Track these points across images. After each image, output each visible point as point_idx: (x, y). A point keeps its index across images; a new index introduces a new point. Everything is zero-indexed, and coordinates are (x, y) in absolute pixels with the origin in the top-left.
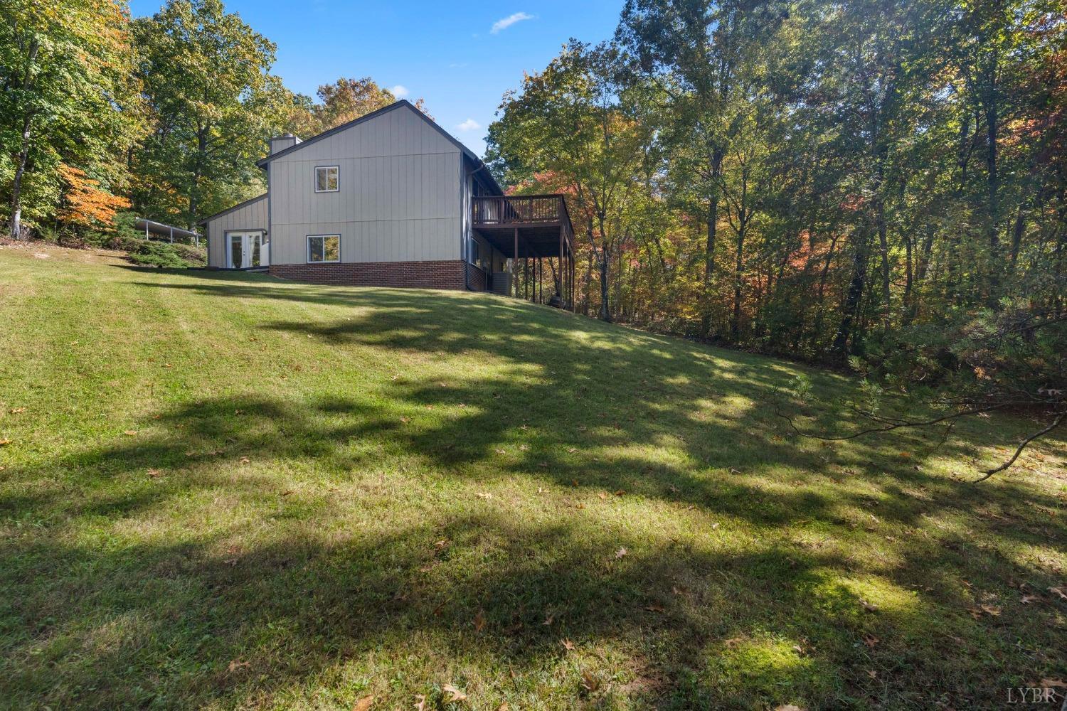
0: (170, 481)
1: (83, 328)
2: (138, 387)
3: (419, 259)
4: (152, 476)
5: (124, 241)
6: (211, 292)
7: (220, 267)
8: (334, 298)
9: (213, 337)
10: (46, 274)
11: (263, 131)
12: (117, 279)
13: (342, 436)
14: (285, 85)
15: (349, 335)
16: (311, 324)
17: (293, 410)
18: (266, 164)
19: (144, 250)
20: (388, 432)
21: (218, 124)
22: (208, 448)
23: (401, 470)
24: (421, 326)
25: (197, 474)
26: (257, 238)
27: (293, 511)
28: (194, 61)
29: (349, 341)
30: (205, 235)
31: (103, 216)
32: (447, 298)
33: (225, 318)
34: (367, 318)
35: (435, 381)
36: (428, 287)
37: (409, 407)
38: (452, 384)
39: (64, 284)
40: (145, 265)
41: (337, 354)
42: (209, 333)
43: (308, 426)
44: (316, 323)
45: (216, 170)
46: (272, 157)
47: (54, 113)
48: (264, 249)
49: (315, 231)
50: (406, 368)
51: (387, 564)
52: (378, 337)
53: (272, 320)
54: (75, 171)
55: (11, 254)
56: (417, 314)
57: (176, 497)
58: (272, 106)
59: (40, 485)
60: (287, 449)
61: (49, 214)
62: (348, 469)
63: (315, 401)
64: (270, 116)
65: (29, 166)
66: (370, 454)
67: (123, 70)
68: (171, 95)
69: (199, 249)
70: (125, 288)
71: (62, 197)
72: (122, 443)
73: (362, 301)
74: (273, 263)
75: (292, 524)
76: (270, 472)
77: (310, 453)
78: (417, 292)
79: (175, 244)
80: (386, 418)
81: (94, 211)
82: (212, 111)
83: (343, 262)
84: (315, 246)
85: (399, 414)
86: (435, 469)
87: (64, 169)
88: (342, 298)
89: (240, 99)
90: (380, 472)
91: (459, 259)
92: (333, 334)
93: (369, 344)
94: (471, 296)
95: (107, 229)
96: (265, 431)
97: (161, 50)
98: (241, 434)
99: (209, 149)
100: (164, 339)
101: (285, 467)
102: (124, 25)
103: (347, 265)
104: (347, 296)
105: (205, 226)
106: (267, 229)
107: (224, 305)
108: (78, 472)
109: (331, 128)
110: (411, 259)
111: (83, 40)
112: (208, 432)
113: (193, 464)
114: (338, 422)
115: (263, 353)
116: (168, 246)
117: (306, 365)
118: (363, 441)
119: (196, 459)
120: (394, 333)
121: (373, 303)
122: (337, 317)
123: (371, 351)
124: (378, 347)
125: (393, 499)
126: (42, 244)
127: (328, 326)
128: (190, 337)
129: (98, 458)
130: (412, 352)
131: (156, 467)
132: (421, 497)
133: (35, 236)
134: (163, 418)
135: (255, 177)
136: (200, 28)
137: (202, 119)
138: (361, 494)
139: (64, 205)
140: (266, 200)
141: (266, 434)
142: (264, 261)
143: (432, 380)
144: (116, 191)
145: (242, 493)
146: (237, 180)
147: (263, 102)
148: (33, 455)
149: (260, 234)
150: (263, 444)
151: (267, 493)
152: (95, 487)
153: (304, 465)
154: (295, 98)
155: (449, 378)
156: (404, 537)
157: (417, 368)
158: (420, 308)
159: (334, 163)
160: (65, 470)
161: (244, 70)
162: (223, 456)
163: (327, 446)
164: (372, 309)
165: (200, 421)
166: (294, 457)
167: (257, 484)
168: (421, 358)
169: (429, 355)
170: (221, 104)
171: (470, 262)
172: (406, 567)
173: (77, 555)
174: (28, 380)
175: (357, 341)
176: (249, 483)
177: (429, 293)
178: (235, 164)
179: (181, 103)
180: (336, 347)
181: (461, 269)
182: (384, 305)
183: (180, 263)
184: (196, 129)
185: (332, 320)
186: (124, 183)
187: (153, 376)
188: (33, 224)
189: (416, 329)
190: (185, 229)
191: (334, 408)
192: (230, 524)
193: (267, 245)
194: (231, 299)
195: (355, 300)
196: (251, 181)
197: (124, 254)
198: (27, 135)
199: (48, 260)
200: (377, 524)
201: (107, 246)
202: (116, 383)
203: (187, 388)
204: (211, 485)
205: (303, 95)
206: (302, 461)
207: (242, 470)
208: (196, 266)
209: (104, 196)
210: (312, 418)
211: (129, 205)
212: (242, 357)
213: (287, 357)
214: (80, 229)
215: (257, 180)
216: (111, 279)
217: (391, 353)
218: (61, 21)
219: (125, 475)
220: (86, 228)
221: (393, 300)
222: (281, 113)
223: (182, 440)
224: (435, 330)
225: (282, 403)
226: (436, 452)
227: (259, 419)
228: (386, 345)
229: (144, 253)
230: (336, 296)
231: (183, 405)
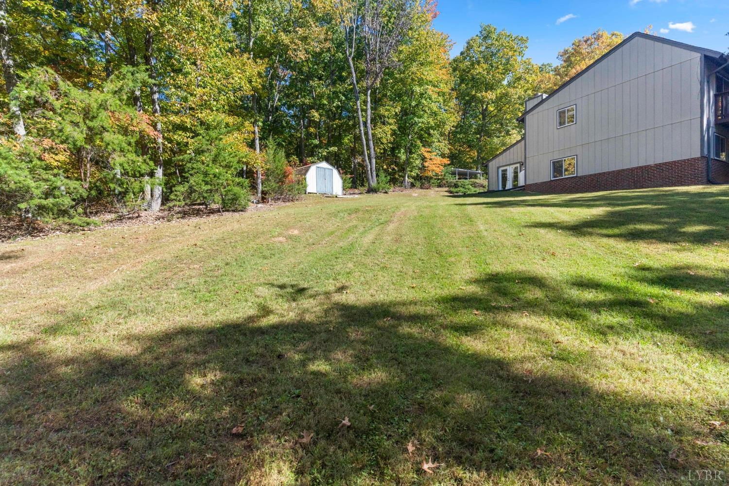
0: (485, 319)
1: (436, 230)
2: (463, 262)
3: (651, 162)
4: (476, 314)
5: (447, 182)
6: (494, 205)
7: (495, 190)
8: (575, 203)
9: (497, 233)
10: (419, 204)
11: (519, 98)
12: (447, 203)
13: (595, 306)
14: (533, 62)
15: (590, 230)
16: (559, 223)
17: (553, 283)
18: (523, 118)
19: (456, 186)
20: (636, 309)
21: (493, 103)
22: (503, 302)
23: (655, 344)
24: (658, 220)
25: (499, 317)
26: (516, 168)
27: (564, 356)
28: (480, 70)
29: (591, 234)
30: (486, 173)
31: (437, 170)
32: (686, 194)
33: (503, 221)
34: (605, 216)
35: (681, 268)
36: (662, 186)
37: (656, 290)
38: (702, 272)
39: (426, 208)
40: (456, 194)
41: (582, 244)
42: (495, 231)
43: (566, 296)
44: (563, 222)
45: (492, 130)
46: (526, 113)
47: (419, 123)
48: (521, 175)
49: (556, 157)
50: (647, 256)
51: (656, 424)
52: (616, 231)
53: (532, 221)
54: (427, 149)
55: (404, 195)
56: (653, 210)
57: (489, 329)
58: (525, 79)
59: (429, 310)
60: (553, 311)
61: (417, 174)
62: (604, 334)
63: (569, 278)
64: (524, 86)
65: (411, 153)
66: (621, 325)
67: (446, 90)
68: (468, 95)
69: (482, 180)
70: (452, 207)
71: (422, 164)
72: (460, 293)
73: (598, 203)
74: (527, 183)
75: (566, 366)
76: (543, 325)
77: (571, 316)
78: (650, 191)
79: (470, 180)
80: (632, 297)
81: (435, 168)
82: (491, 95)
83: (579, 175)
84: (557, 167)
85: (646, 295)
86: (695, 350)
87: (423, 150)
88: (581, 202)
89: (505, 83)
90: (635, 342)
91: (698, 155)
92: (577, 229)
93: (609, 236)
94: (715, 189)
95: (439, 177)
96: (536, 296)
97: (464, 70)
98: (521, 296)
99: (487, 119)
100: (472, 235)
101: (554, 324)
102: (447, 65)
103: (581, 177)
104: (585, 200)
105: (487, 166)
106: (523, 161)
107: (502, 213)
108: (442, 306)
109: (567, 79)
110: (642, 163)
111: (431, 82)
112: (503, 293)
113: (496, 311)
114: (589, 295)
115: (528, 243)
116: (467, 182)
117: (559, 252)
118: (614, 314)
119: (498, 308)
120: (631, 227)
121: (609, 204)
122: (580, 216)
123: (612, 242)
124: (618, 239)
125: (652, 368)
126: (414, 189)
127: (572, 223)
128: (485, 233)
129: (450, 300)
130: (651, 243)
131: (477, 310)
132: (683, 373)
133: (413, 185)
134: (477, 281)
135: (513, 129)
136: (483, 48)
137: (484, 102)
138: (619, 357)
139: (423, 168)
140: (523, 142)
141: (537, 298)
142: (521, 182)
143: (676, 268)
144: (443, 156)
145: (528, 335)
146: (503, 134)
147: (519, 79)
148: (424, 294)
149: (518, 165)
150: (536, 304)
151: (543, 339)
152: (450, 315)
153: (566, 324)
154: (540, 68)
155: (697, 267)
156: (669, 405)
157: (659, 257)
158: (655, 204)
159: (572, 104)
160: (437, 304)
161: (508, 63)
162: (512, 309)
163: (584, 313)
164: (609, 209)
165: (496, 285)
166: (559, 317)
167: (536, 331)
168: (662, 247)
169: (670, 246)
170: (495, 89)
171: (712, 156)
172: (677, 432)
173: (447, 350)
174: (419, 256)
175: (598, 234)
176: (530, 329)
177: (663, 191)
178: (502, 124)
179: (474, 96)
180: (581, 239)
181: (702, 165)
182: (618, 205)
183: (473, 190)
184: (481, 109)
185: (575, 219)
186: (447, 151)
187: (469, 256)
188: (412, 180)
189: (653, 222)
190: (474, 170)
191: (585, 285)
192: (523, 354)
193: (523, 172)
194: (505, 209)
195: (592, 203)
196: (510, 133)
197: (447, 189)
198: (410, 137)
199: (418, 197)
200: (639, 385)
201: (440, 186)
202: (453, 259)
203: (487, 264)
204: (507, 326)
205: (546, 63)
206: (565, 321)
207: (525, 320)
208: (481, 191)
209: (439, 160)
210: (568, 291)
211: (449, 162)
212: (515, 246)
213: (544, 246)
214: (428, 179)
215: (514, 131)
216: (445, 203)
217: (631, 244)
218: (422, 76)
219: (463, 311)
220: (431, 178)
221: (627, 200)
222: (530, 82)
223: (488, 295)
224: (674, 223)
225: (545, 278)
226: (693, 335)
227: (531, 287)
228: (625, 237)
229: (456, 187)
230: (576, 201)
231: (486, 274)
